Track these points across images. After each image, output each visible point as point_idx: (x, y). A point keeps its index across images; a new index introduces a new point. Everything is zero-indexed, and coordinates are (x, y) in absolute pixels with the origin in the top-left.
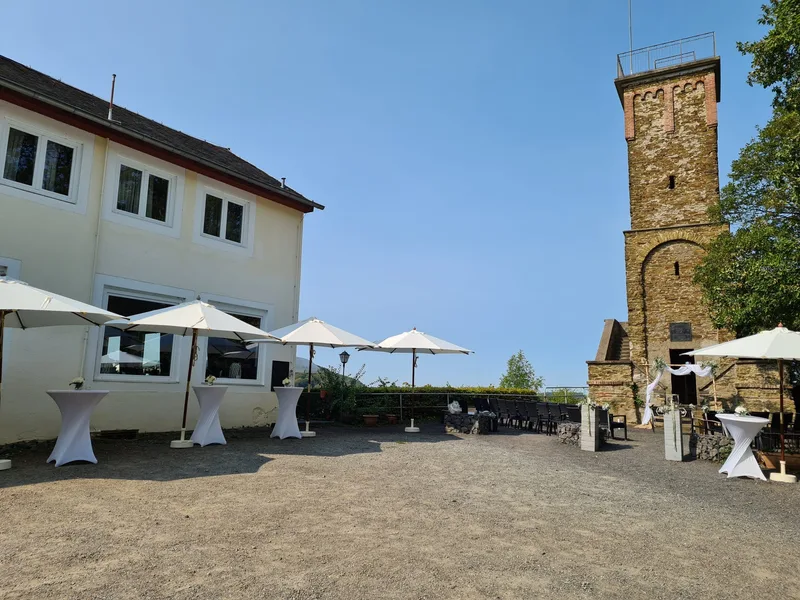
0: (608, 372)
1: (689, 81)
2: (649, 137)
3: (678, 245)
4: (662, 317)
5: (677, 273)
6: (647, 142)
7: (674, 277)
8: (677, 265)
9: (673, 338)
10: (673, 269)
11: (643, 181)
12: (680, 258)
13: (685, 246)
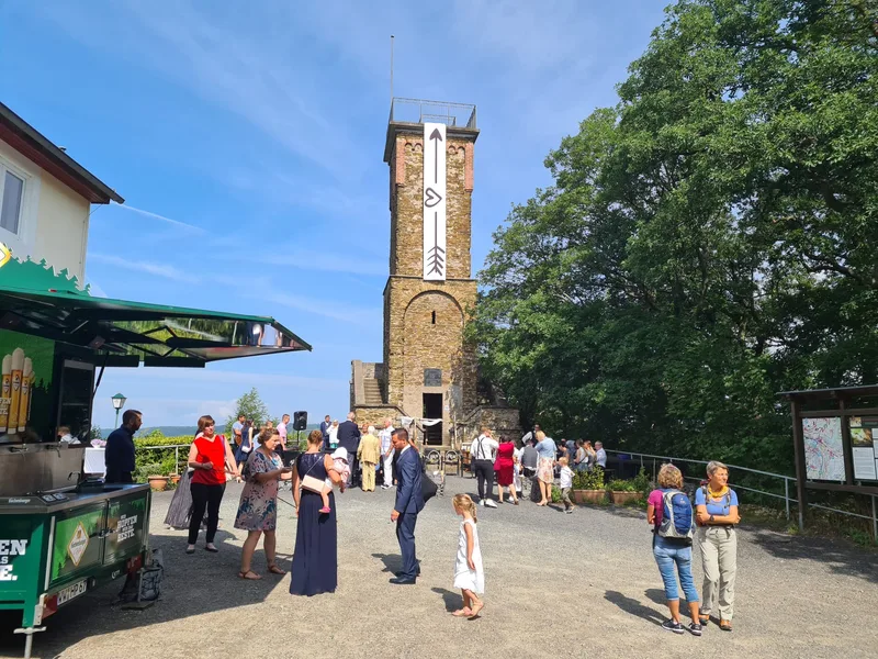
0: (376, 416)
1: (454, 144)
2: (416, 188)
3: (435, 295)
4: (419, 363)
5: (434, 322)
6: (414, 192)
7: (431, 325)
8: (434, 314)
9: (426, 383)
10: (431, 317)
11: (409, 229)
12: (436, 308)
13: (442, 297)
